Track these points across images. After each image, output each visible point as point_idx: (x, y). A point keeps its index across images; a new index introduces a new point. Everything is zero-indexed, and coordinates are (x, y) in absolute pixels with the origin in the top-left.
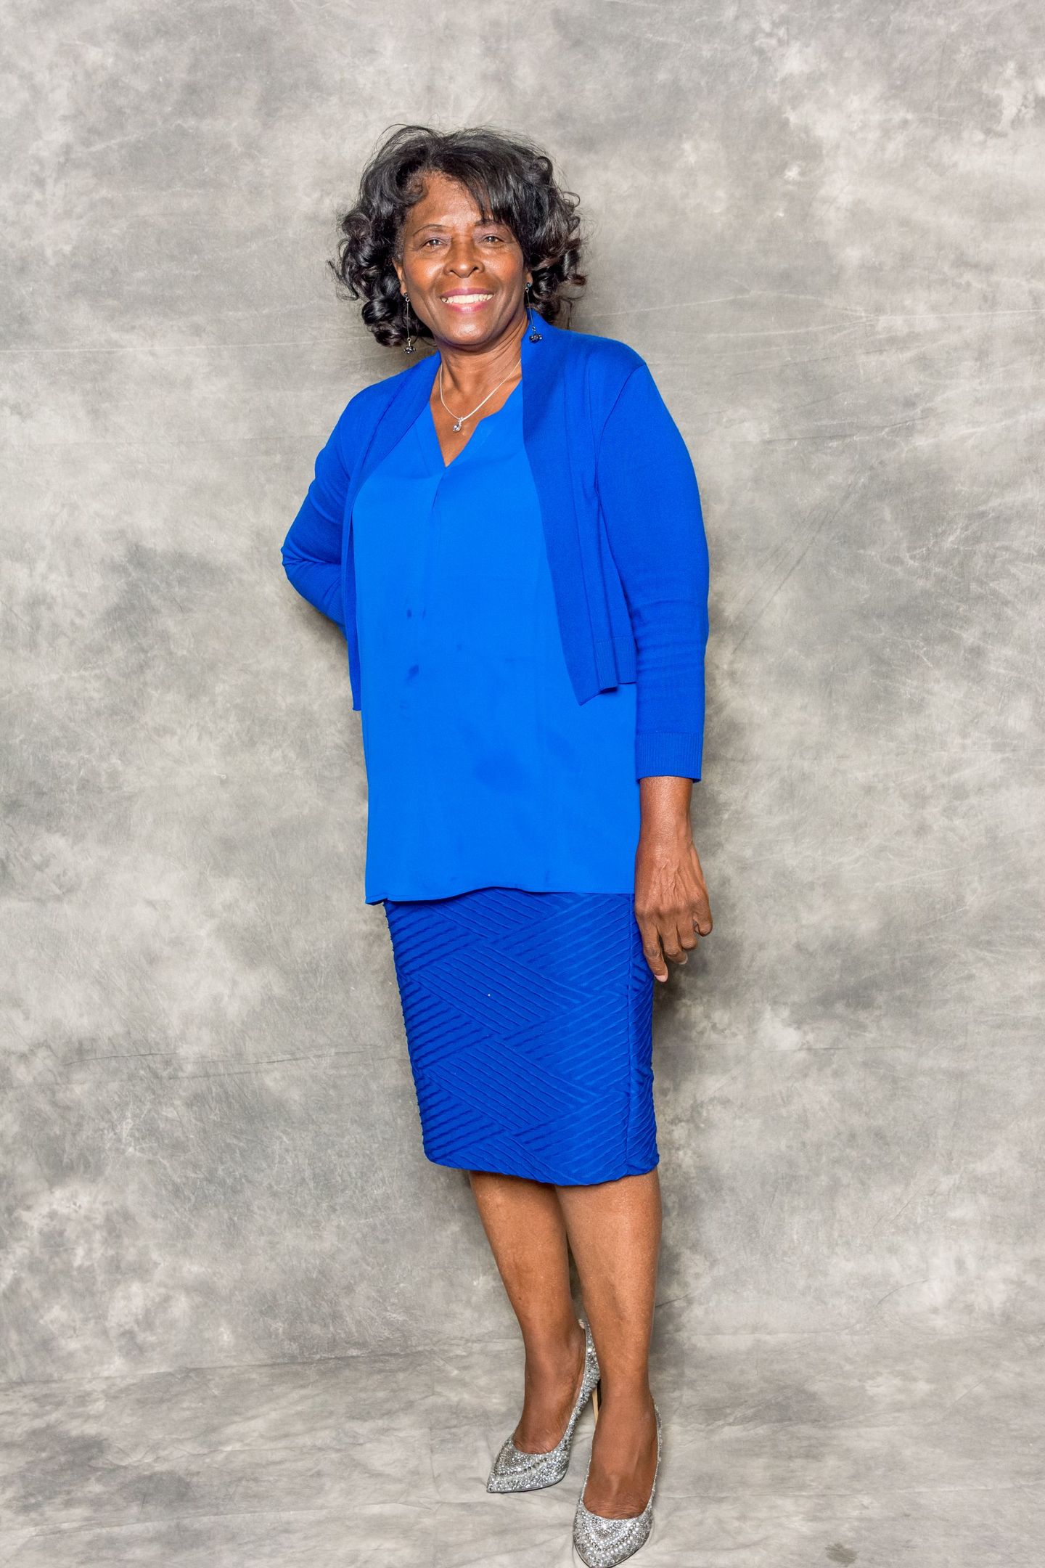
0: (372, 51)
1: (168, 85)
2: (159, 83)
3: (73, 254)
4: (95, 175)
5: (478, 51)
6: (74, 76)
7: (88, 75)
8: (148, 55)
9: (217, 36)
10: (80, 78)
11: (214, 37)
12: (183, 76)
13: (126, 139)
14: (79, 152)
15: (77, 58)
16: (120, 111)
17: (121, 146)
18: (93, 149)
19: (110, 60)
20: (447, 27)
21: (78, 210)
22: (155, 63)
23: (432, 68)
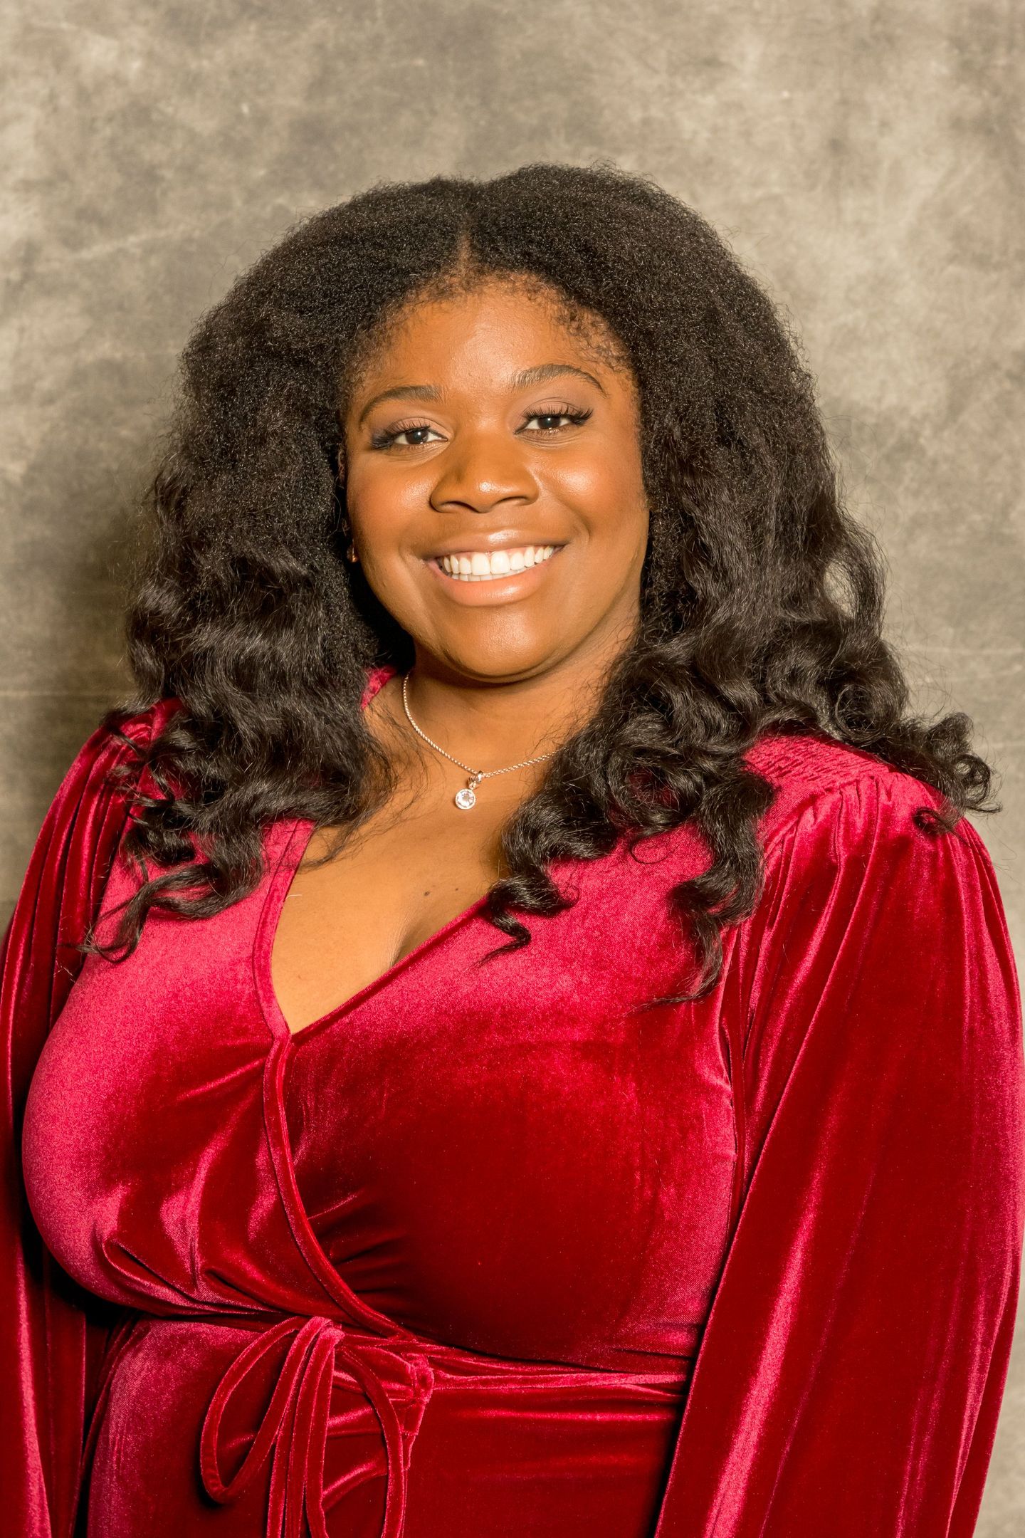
0: (712, 63)
1: (261, 120)
2: (239, 116)
3: (29, 480)
4: (88, 311)
5: (945, 70)
6: (53, 97)
7: (83, 96)
8: (220, 55)
9: (374, 20)
10: (65, 101)
11: (367, 23)
12: (295, 102)
13: (162, 234)
14: (56, 259)
15: (61, 59)
16: (150, 175)
17: (150, 249)
18: (86, 254)
19: (135, 66)
20: (877, 17)
21: (46, 384)
22: (234, 74)
23: (844, 102)
